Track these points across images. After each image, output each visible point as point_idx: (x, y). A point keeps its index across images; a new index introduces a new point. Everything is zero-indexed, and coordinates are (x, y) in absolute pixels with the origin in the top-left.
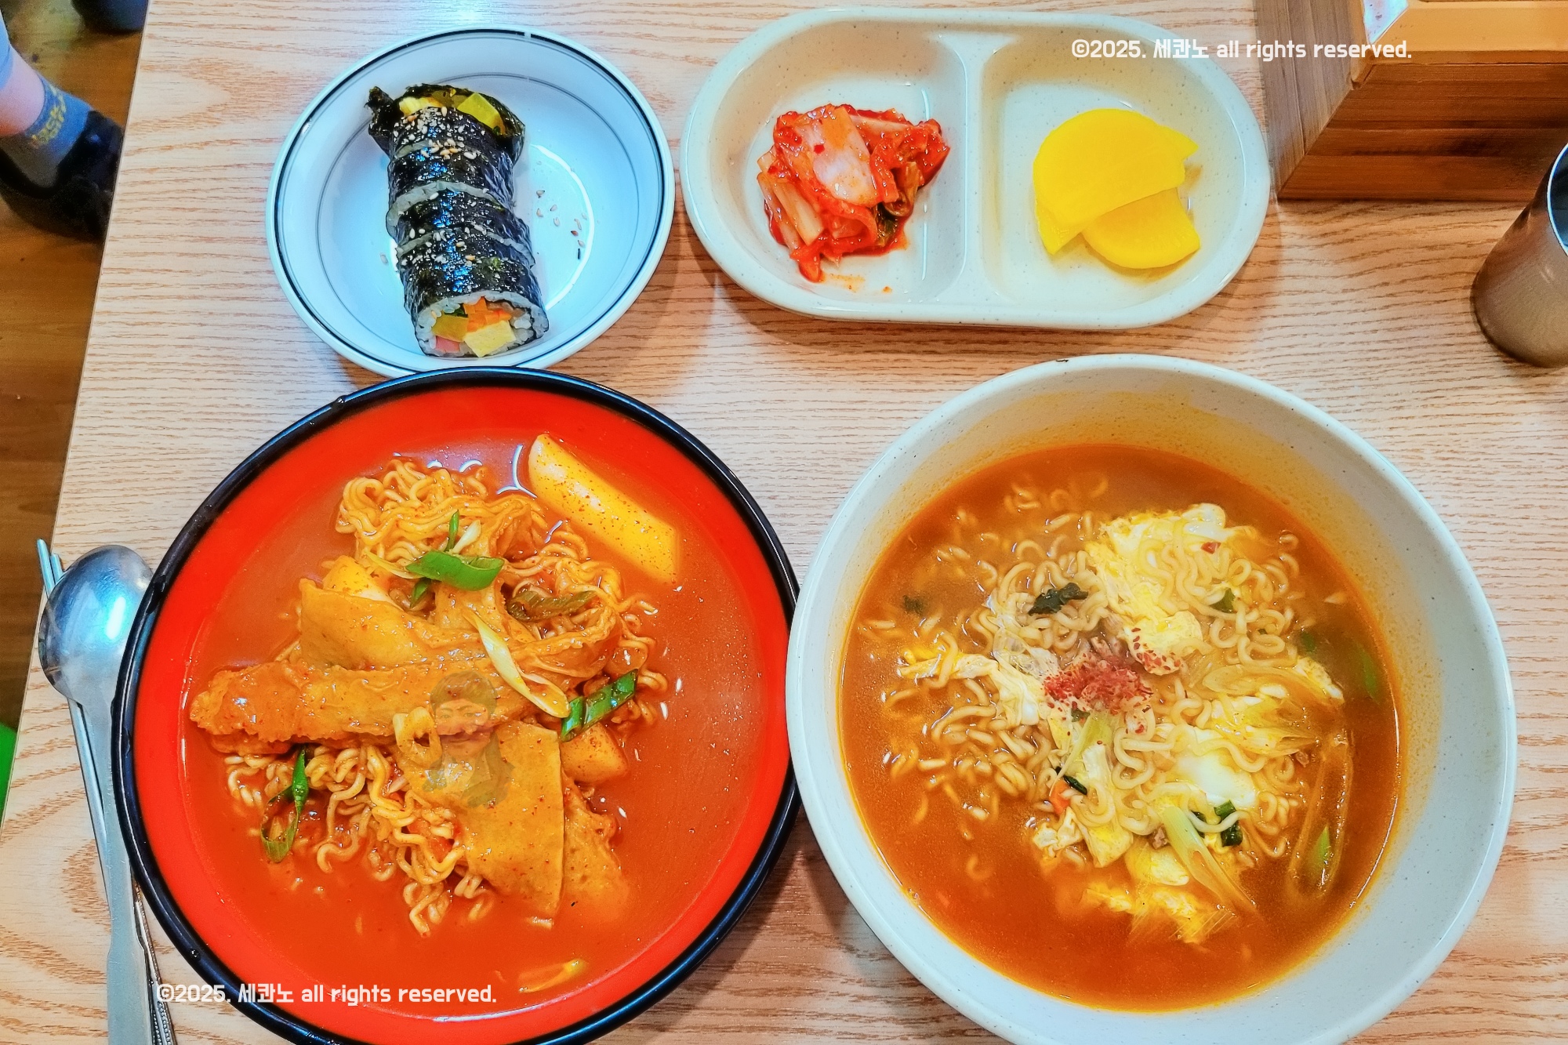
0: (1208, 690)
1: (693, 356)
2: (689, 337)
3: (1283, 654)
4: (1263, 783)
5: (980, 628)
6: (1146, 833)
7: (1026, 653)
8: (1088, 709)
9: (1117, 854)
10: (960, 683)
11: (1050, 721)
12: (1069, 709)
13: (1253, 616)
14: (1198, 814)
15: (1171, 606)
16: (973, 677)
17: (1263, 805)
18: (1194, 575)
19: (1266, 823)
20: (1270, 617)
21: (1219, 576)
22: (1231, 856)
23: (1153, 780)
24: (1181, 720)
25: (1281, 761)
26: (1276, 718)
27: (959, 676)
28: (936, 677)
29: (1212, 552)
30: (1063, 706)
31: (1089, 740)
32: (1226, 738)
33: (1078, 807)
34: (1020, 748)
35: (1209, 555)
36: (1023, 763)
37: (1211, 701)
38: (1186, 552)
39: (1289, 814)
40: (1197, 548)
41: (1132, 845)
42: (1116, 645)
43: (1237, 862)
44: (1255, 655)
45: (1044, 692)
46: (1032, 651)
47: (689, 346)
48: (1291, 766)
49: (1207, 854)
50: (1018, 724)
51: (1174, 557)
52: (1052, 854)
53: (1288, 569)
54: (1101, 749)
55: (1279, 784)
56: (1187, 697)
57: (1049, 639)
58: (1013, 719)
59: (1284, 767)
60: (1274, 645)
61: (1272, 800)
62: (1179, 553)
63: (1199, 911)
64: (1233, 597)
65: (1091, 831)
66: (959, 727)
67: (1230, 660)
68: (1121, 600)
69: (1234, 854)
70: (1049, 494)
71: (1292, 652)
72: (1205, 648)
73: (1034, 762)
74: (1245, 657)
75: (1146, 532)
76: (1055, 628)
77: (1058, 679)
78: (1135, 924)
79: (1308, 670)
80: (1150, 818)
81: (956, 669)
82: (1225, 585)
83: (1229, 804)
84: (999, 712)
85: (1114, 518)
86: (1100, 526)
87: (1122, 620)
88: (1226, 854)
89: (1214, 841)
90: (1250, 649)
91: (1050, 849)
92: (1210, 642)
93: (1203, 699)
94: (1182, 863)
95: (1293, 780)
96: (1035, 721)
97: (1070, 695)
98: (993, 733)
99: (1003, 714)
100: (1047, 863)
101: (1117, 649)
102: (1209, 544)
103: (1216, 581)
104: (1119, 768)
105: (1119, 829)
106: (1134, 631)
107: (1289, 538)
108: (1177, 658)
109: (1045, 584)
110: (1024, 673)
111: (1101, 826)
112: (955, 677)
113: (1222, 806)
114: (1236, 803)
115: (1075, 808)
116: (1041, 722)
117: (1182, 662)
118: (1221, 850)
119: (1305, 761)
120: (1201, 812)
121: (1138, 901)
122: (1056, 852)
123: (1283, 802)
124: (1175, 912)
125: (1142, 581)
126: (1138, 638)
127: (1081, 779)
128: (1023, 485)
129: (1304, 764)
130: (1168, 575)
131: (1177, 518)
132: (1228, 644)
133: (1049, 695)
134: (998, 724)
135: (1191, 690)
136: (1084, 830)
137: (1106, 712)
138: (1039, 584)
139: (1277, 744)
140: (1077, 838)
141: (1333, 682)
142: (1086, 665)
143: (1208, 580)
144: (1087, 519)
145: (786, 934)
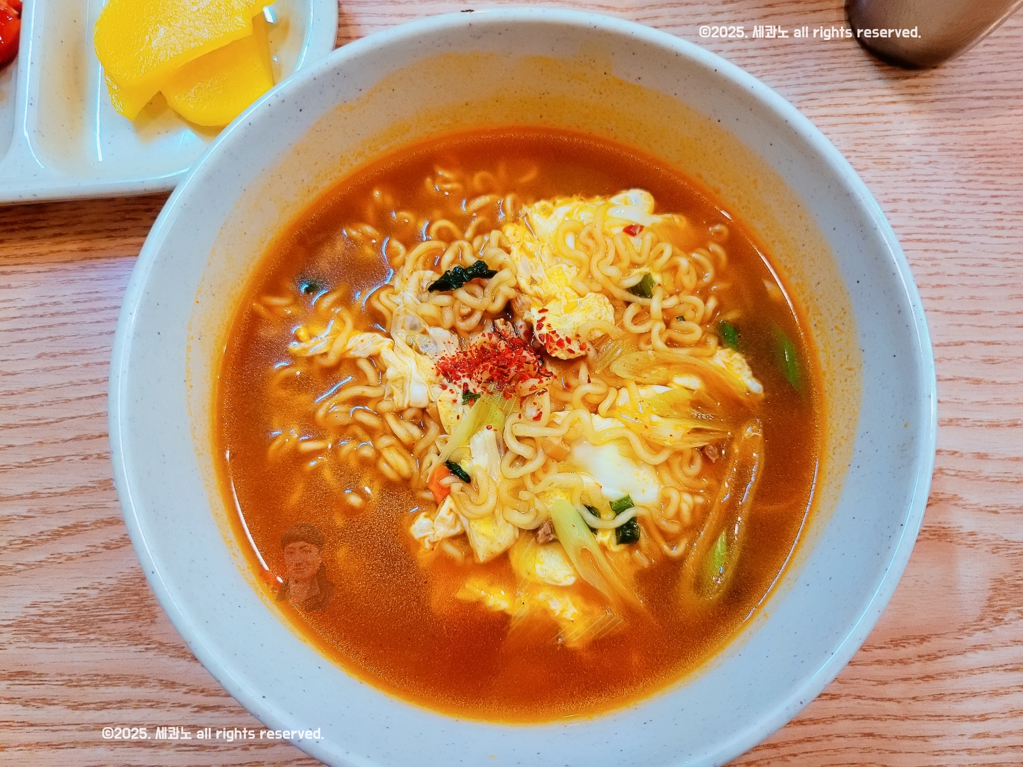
0: (617, 377)
3: (701, 343)
4: (667, 477)
5: (379, 307)
6: (532, 527)
7: (425, 332)
8: (479, 390)
9: (498, 549)
10: (353, 362)
11: (438, 403)
12: (460, 391)
13: (671, 302)
14: (591, 509)
15: (582, 287)
16: (367, 355)
17: (666, 501)
18: (611, 257)
19: (668, 520)
20: (689, 304)
21: (638, 260)
22: (626, 555)
23: (545, 468)
24: (582, 405)
25: (688, 454)
26: (689, 409)
27: (352, 354)
28: (325, 354)
29: (633, 234)
30: (455, 388)
31: (477, 426)
32: (628, 427)
33: (458, 495)
34: (405, 430)
35: (632, 238)
36: (409, 448)
37: (618, 389)
38: (605, 234)
39: (693, 512)
40: (618, 230)
41: (517, 540)
42: (521, 327)
43: (633, 562)
44: (671, 343)
45: (435, 372)
46: (432, 331)
48: (698, 462)
49: (597, 552)
50: (406, 406)
51: (593, 238)
52: (428, 546)
53: (715, 260)
54: (490, 434)
55: (684, 480)
56: (589, 381)
57: (448, 317)
58: (400, 401)
59: (691, 461)
60: (690, 332)
61: (674, 495)
62: (598, 233)
63: (584, 613)
64: (652, 282)
65: (472, 523)
66: (343, 408)
67: (642, 345)
68: (533, 282)
69: (631, 553)
70: (472, 176)
71: (713, 341)
72: (615, 331)
73: (420, 446)
74: (659, 343)
75: (568, 215)
76: (456, 306)
77: (453, 360)
78: (514, 624)
79: (727, 361)
80: (537, 511)
81: (349, 346)
82: (645, 270)
83: (627, 498)
84: (387, 393)
85: (538, 199)
86: (521, 208)
87: (531, 302)
88: (621, 553)
89: (607, 538)
90: (666, 336)
91: (426, 540)
92: (622, 326)
93: (609, 386)
94: (570, 561)
95: (699, 477)
96: (424, 403)
97: (464, 376)
98: (380, 415)
99: (391, 395)
100: (424, 556)
101: (522, 331)
102: (631, 227)
103: (634, 265)
104: (509, 457)
105: (501, 522)
106: (540, 312)
107: (718, 227)
108: (583, 340)
109: (453, 262)
110: (420, 353)
111: (481, 517)
112: (348, 356)
113: (620, 501)
114: (635, 499)
115: (455, 497)
116: (431, 405)
117: (589, 345)
118: (615, 548)
119: (714, 456)
120: (596, 506)
121: (517, 600)
122: (434, 543)
123: (687, 498)
124: (557, 613)
125: (558, 263)
126: (543, 319)
127: (466, 466)
128: (447, 166)
129: (714, 460)
130: (583, 256)
131: (603, 202)
132: (641, 329)
133: (441, 376)
134: (384, 406)
135: (597, 376)
136: (465, 522)
137: (499, 395)
138: (447, 263)
139: (683, 436)
140: (457, 530)
141: (755, 375)
142: (486, 346)
143: (625, 263)
144: (509, 200)
145: (130, 645)
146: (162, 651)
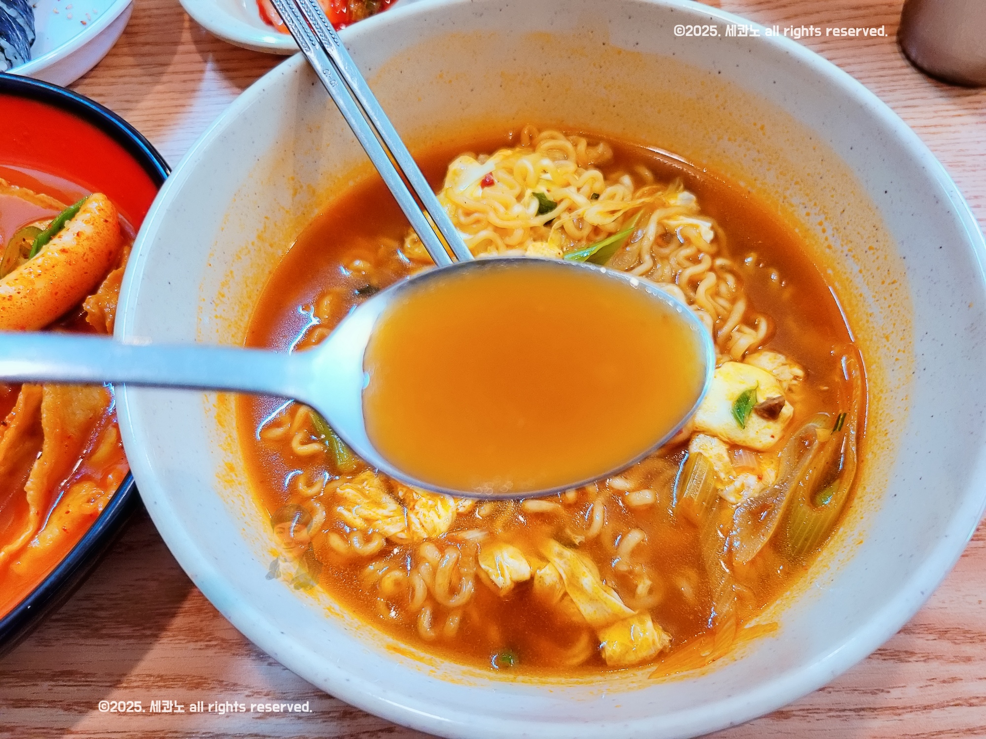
1: (179, 113)
2: (177, 99)
47: (176, 106)
145: (189, 642)
146: (224, 648)
